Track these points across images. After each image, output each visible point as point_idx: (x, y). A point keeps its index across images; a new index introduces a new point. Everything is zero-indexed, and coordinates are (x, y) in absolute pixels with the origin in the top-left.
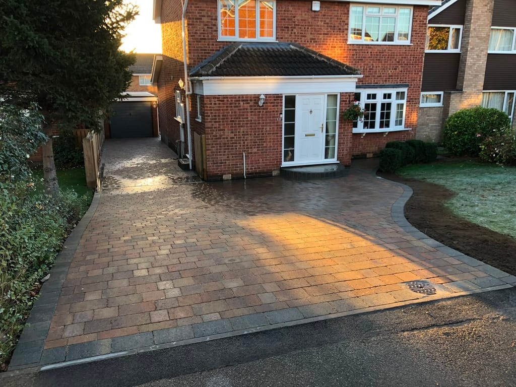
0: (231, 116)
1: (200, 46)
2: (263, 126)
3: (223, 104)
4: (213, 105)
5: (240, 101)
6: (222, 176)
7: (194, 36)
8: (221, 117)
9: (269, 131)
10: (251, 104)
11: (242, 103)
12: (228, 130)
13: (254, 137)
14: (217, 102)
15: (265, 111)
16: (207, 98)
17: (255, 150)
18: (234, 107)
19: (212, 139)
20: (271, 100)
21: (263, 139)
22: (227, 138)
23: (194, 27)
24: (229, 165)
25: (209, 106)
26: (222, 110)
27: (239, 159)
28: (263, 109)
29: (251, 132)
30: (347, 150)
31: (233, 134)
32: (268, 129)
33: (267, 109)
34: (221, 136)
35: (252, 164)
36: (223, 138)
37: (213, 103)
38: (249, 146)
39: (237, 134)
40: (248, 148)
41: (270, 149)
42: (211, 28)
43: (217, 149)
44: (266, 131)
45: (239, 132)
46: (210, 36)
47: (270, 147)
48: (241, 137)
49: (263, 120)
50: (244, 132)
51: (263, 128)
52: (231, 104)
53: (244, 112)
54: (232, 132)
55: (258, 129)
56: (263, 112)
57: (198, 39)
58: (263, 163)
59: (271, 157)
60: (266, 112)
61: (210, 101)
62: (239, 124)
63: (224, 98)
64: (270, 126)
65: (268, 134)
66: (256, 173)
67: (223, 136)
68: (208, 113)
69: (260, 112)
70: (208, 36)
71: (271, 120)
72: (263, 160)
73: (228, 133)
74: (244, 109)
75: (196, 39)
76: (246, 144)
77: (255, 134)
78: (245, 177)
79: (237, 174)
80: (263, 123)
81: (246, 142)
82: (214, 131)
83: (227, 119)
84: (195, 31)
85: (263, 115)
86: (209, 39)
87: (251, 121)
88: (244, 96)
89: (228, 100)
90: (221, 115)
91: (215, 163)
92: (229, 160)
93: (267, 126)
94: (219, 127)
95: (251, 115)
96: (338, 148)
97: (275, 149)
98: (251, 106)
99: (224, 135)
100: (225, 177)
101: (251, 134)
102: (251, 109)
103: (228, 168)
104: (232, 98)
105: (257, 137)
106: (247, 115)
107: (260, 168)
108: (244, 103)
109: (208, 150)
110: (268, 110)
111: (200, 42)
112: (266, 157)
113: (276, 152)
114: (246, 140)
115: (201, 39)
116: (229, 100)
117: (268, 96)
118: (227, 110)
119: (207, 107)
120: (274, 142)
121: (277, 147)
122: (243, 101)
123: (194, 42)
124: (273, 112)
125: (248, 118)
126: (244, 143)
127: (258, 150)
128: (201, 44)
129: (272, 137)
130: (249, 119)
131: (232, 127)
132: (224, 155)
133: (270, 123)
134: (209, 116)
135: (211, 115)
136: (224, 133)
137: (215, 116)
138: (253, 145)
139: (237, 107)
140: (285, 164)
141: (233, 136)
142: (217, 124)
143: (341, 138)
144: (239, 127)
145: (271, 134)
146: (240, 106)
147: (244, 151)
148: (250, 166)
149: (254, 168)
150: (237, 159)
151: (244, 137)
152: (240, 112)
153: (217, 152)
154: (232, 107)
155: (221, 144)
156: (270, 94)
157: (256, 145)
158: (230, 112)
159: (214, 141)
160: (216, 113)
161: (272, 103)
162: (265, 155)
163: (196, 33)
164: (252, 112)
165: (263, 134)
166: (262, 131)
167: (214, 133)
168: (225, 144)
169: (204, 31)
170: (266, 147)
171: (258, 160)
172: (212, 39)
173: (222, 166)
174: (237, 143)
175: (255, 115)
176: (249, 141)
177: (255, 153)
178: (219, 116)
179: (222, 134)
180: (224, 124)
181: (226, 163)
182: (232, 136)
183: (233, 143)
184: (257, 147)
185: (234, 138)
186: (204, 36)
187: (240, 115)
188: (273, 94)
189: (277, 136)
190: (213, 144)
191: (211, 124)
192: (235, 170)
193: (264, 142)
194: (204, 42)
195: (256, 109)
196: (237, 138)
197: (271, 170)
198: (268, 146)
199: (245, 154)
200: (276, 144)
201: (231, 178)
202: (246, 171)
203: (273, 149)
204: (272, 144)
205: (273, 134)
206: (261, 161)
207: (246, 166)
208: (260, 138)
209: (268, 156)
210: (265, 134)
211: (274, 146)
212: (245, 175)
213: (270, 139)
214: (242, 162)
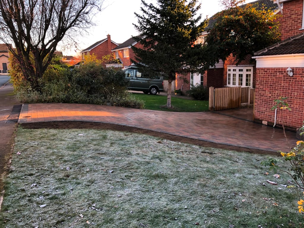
0: (270, 82)
1: (288, 35)
2: (292, 91)
3: (267, 74)
4: (261, 74)
5: (277, 72)
6: (262, 121)
7: (285, 29)
8: (265, 82)
9: (297, 96)
10: (284, 75)
11: (278, 73)
12: (268, 91)
14: (263, 72)
15: (294, 80)
16: (258, 70)
18: (273, 76)
19: (259, 95)
20: (299, 72)
21: (291, 102)
22: (267, 96)
23: (286, 23)
24: (267, 115)
25: (258, 74)
26: (266, 77)
28: (293, 79)
29: (283, 94)
31: (271, 94)
32: (296, 94)
33: (296, 79)
34: (263, 94)
35: (281, 118)
36: (265, 96)
37: (261, 72)
39: (273, 94)
41: (296, 111)
42: (297, 21)
43: (261, 103)
44: (294, 96)
45: (275, 93)
46: (296, 27)
47: (297, 108)
48: (275, 97)
49: (292, 87)
50: (278, 94)
51: (292, 93)
52: (271, 74)
53: (279, 80)
54: (270, 93)
55: (288, 93)
56: (293, 81)
57: (287, 30)
58: (290, 119)
59: (296, 117)
60: (295, 81)
61: (260, 71)
62: (275, 88)
63: (267, 70)
64: (298, 92)
65: (296, 98)
67: (265, 95)
68: (257, 79)
69: (290, 81)
70: (294, 27)
71: (298, 88)
72: (290, 118)
73: (267, 93)
74: (279, 78)
75: (286, 31)
77: (286, 97)
78: (274, 126)
79: (271, 123)
80: (292, 89)
82: (260, 90)
83: (268, 83)
84: (286, 26)
85: (292, 83)
86: (294, 29)
87: (284, 86)
88: (280, 69)
89: (269, 71)
90: (265, 81)
91: (258, 112)
92: (267, 111)
93: (295, 92)
94: (263, 89)
95: (284, 82)
97: (300, 111)
98: (284, 76)
99: (265, 94)
100: (263, 122)
102: (284, 78)
103: (266, 117)
104: (272, 70)
105: (286, 99)
106: (281, 82)
107: (287, 123)
108: (279, 74)
109: (256, 102)
110: (297, 79)
111: (289, 32)
112: (293, 116)
113: (301, 113)
115: (289, 30)
116: (271, 71)
117: (297, 69)
118: (268, 78)
119: (257, 75)
120: (300, 105)
122: (279, 72)
123: (285, 33)
124: (301, 81)
125: (281, 84)
127: (287, 109)
128: (289, 34)
130: (282, 85)
131: (270, 89)
132: (264, 107)
133: (298, 90)
134: (258, 81)
135: (259, 80)
136: (265, 93)
137: (261, 81)
139: (275, 76)
141: (271, 96)
142: (262, 86)
144: (275, 90)
146: (277, 76)
147: (277, 107)
148: (280, 119)
149: (282, 122)
150: (272, 112)
151: (277, 98)
152: (276, 80)
153: (260, 105)
154: (271, 76)
155: (263, 100)
156: (300, 68)
158: (270, 79)
159: (259, 97)
160: (262, 79)
161: (300, 74)
162: (292, 114)
163: (287, 27)
164: (284, 80)
165: (291, 98)
166: (291, 95)
167: (260, 92)
168: (265, 100)
169: (292, 24)
171: (286, 117)
172: (296, 29)
173: (262, 114)
174: (272, 101)
175: (286, 83)
177: (285, 111)
178: (263, 81)
179: (264, 93)
180: (266, 87)
181: (265, 113)
182: (269, 96)
183: (270, 101)
185: (271, 97)
186: (292, 28)
187: (276, 82)
188: (302, 68)
190: (258, 99)
191: (259, 86)
192: (270, 119)
193: (292, 104)
194: (292, 32)
195: (287, 78)
196: (273, 97)
197: (295, 127)
198: (295, 107)
199: (277, 110)
200: (301, 107)
201: (267, 124)
202: (276, 122)
203: (298, 111)
204: (298, 107)
205: (299, 99)
206: (288, 118)
207: (277, 118)
208: (289, 100)
209: (294, 115)
210: (293, 98)
211: (300, 109)
212: (275, 124)
213: (297, 102)
214: (274, 115)
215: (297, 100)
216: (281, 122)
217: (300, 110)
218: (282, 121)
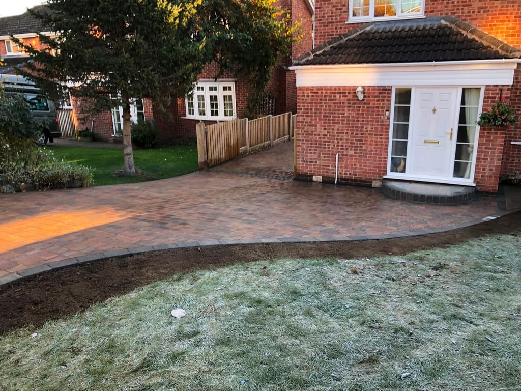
0: (325, 110)
1: (327, 30)
2: (363, 124)
3: (317, 96)
4: (305, 98)
5: (336, 93)
6: (312, 176)
7: (321, 20)
8: (314, 111)
9: (371, 131)
10: (348, 98)
11: (338, 96)
12: (321, 126)
13: (351, 137)
14: (310, 94)
15: (366, 106)
16: (300, 89)
17: (352, 152)
18: (329, 100)
19: (303, 134)
20: (374, 93)
21: (362, 141)
22: (319, 135)
23: (321, 11)
24: (320, 166)
25: (301, 98)
26: (315, 103)
27: (332, 161)
28: (364, 104)
29: (348, 130)
31: (326, 131)
32: (369, 129)
33: (369, 104)
34: (312, 132)
35: (346, 168)
36: (315, 135)
37: (306, 95)
38: (344, 147)
39: (331, 131)
40: (343, 149)
41: (371, 154)
42: (340, 9)
43: (308, 147)
44: (367, 131)
45: (333, 129)
46: (338, 18)
47: (371, 150)
48: (335, 136)
49: (364, 117)
50: (338, 130)
51: (363, 127)
52: (325, 96)
53: (340, 107)
54: (325, 129)
55: (357, 127)
56: (364, 107)
57: (325, 23)
58: (361, 169)
59: (371, 163)
60: (368, 108)
61: (303, 93)
62: (333, 120)
63: (318, 89)
64: (373, 125)
65: (369, 134)
66: (351, 180)
67: (315, 133)
68: (299, 106)
69: (360, 107)
70: (336, 19)
71: (373, 118)
72: (360, 166)
73: (320, 130)
74: (340, 103)
75: (323, 23)
76: (340, 144)
77: (352, 133)
78: (336, 182)
79: (328, 177)
80: (363, 121)
81: (341, 142)
82: (305, 125)
83: (320, 113)
84: (322, 15)
85: (363, 111)
86: (337, 22)
87: (349, 117)
88: (341, 88)
89: (322, 92)
90: (314, 108)
91: (304, 161)
92: (320, 160)
93: (368, 124)
94: (311, 122)
95: (349, 110)
97: (378, 155)
98: (349, 100)
99: (316, 131)
100: (315, 178)
101: (347, 133)
102: (349, 103)
103: (319, 169)
104: (327, 90)
105: (354, 137)
106: (344, 110)
107: (356, 174)
108: (340, 96)
109: (299, 146)
110: (371, 105)
111: (327, 26)
112: (365, 163)
113: (379, 158)
114: (341, 139)
115: (328, 23)
116: (324, 91)
117: (371, 88)
118: (320, 103)
119: (299, 99)
120: (376, 145)
121: (381, 151)
122: (340, 93)
123: (321, 27)
124: (378, 108)
125: (344, 114)
126: (338, 142)
127: (354, 153)
128: (328, 29)
129: (374, 139)
130: (346, 115)
131: (325, 123)
132: (315, 153)
133: (373, 121)
134: (301, 109)
135: (303, 108)
136: (316, 129)
137: (307, 109)
138: (349, 146)
139: (332, 100)
140: (390, 175)
141: (326, 133)
142: (309, 118)
144: (333, 123)
145: (372, 134)
146: (336, 100)
147: (338, 152)
148: (344, 170)
150: (329, 160)
151: (338, 136)
152: (335, 107)
153: (307, 149)
154: (326, 100)
155: (312, 141)
156: (375, 86)
157: (352, 147)
158: (324, 105)
159: (305, 137)
160: (308, 106)
161: (375, 97)
162: (364, 160)
163: (323, 17)
164: (349, 107)
165: (362, 134)
166: (361, 131)
167: (306, 128)
168: (316, 141)
169: (332, 13)
170: (365, 150)
171: (355, 165)
172: (340, 22)
173: (312, 165)
174: (330, 142)
175: (353, 111)
176: (345, 141)
177: (351, 156)
178: (311, 110)
179: (314, 130)
180: (316, 119)
181: (316, 162)
182: (324, 134)
183: (325, 141)
184: (355, 150)
185: (326, 135)
186: (332, 19)
187: (335, 110)
188: (378, 86)
189: (381, 138)
190: (303, 140)
191: (302, 118)
192: (327, 172)
193: (364, 144)
194: (332, 26)
195: (355, 104)
196: (330, 135)
197: (370, 179)
198: (369, 149)
199: (339, 155)
200: (379, 148)
201: (321, 181)
202: (338, 176)
203: (374, 154)
204: (373, 148)
205: (376, 135)
206: (358, 165)
207: (339, 169)
208: (359, 138)
209: (367, 162)
210: (366, 134)
211: (376, 151)
212: (336, 179)
213: (372, 141)
214: (335, 164)
215: (372, 138)
216: (346, 174)
217: (377, 153)
218: (348, 173)
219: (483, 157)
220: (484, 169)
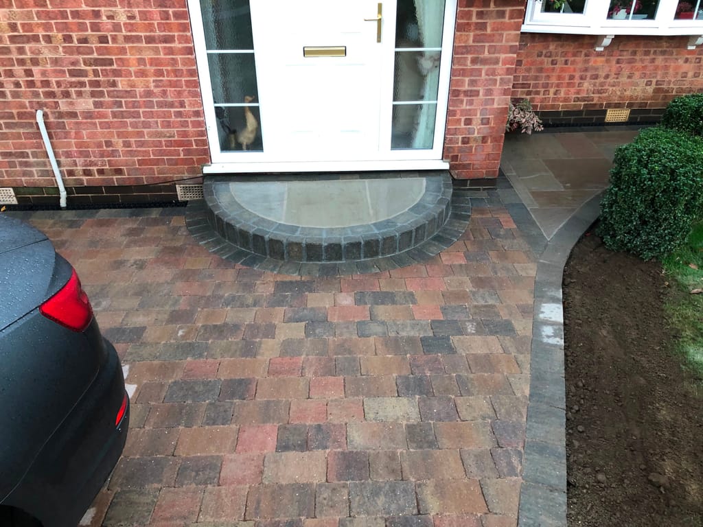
2: (97, 2)
9: (130, 27)
13: (68, 51)
17: (85, 104)
21: (111, 63)
27: (28, 136)
29: (47, 27)
30: (485, 122)
32: (123, 19)
35: (81, 154)
38: (55, 88)
40: (51, 94)
41: (149, 104)
44: (117, 27)
47: (149, 93)
51: (98, 14)
55: (76, 14)
58: (131, 153)
65: (128, 39)
66: (111, 189)
72: (127, 144)
76: (37, 77)
77: (68, 39)
78: (63, 203)
79: (34, 189)
81: (35, 69)
96: (449, 113)
97: (172, 105)
101: (48, 39)
105: (79, 51)
107: (119, 172)
112: (140, 134)
113: (179, 114)
114: (35, 62)
120: (159, 73)
121: (179, 93)
126: (29, 73)
127: (96, 104)
129: (148, 55)
138: (72, 85)
140: (222, 162)
143: (463, 72)
145: (138, 39)
147: (41, 105)
148: (80, 161)
150: (18, 136)
151: (21, 51)
157: (82, 84)
162: (134, 125)
165: (104, 39)
166: (95, 27)
170: (128, 93)
171: (108, 144)
176: (49, 67)
177: (88, 115)
184: (93, 94)
189: (170, 51)
193: (117, 73)
197: (169, 180)
198: (139, 90)
199: (45, 116)
200: (171, 84)
201: (14, 201)
202: (64, 181)
203: (160, 104)
204: (152, 85)
205: (150, 40)
206: (120, 147)
207: (63, 159)
208: (95, 55)
209: (146, 131)
210: (114, 39)
211: (164, 93)
212: (63, 194)
213: (141, 61)
214: (41, 145)
215: (140, 50)
216: (87, 173)
217: (170, 99)
218: (95, 168)
219: (466, 87)
220: (468, 122)
